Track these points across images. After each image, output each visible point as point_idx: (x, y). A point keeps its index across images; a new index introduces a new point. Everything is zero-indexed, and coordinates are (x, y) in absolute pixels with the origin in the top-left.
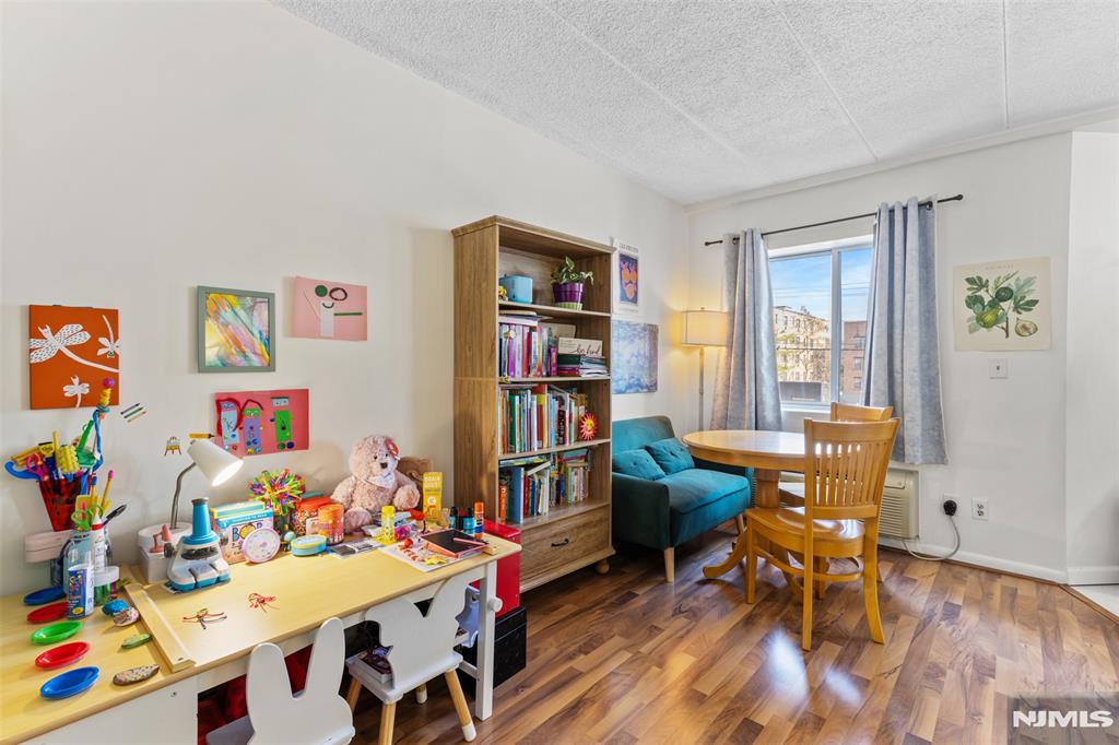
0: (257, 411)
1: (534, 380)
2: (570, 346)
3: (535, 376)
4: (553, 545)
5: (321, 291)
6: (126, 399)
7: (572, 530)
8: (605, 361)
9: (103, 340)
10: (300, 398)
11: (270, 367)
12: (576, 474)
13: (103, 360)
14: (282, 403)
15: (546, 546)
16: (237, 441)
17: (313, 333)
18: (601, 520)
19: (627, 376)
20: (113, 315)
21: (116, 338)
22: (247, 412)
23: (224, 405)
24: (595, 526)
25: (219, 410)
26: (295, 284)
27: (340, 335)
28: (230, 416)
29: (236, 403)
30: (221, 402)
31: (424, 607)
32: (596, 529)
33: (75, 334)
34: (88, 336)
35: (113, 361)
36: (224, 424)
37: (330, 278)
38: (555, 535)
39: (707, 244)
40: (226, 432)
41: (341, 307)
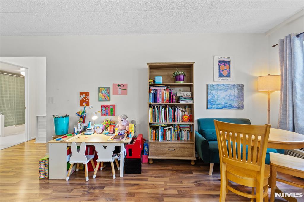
0: (108, 108)
1: (165, 103)
2: (181, 94)
3: (166, 102)
4: (169, 150)
5: (119, 86)
6: (90, 105)
7: (177, 147)
8: (192, 98)
9: (87, 97)
10: (114, 106)
11: (109, 100)
12: (184, 132)
13: (87, 99)
14: (111, 107)
15: (167, 149)
16: (104, 113)
17: (117, 94)
18: (190, 148)
19: (223, 103)
20: (88, 93)
21: (89, 96)
22: (106, 108)
23: (103, 107)
24: (187, 149)
25: (102, 108)
26: (113, 85)
27: (122, 94)
28: (104, 109)
29: (104, 107)
30: (102, 106)
31: (105, 147)
32: (188, 150)
33: (84, 96)
34: (85, 96)
35: (88, 100)
36: (102, 110)
37: (120, 83)
38: (170, 147)
39: (274, 46)
40: (103, 111)
41: (122, 88)
